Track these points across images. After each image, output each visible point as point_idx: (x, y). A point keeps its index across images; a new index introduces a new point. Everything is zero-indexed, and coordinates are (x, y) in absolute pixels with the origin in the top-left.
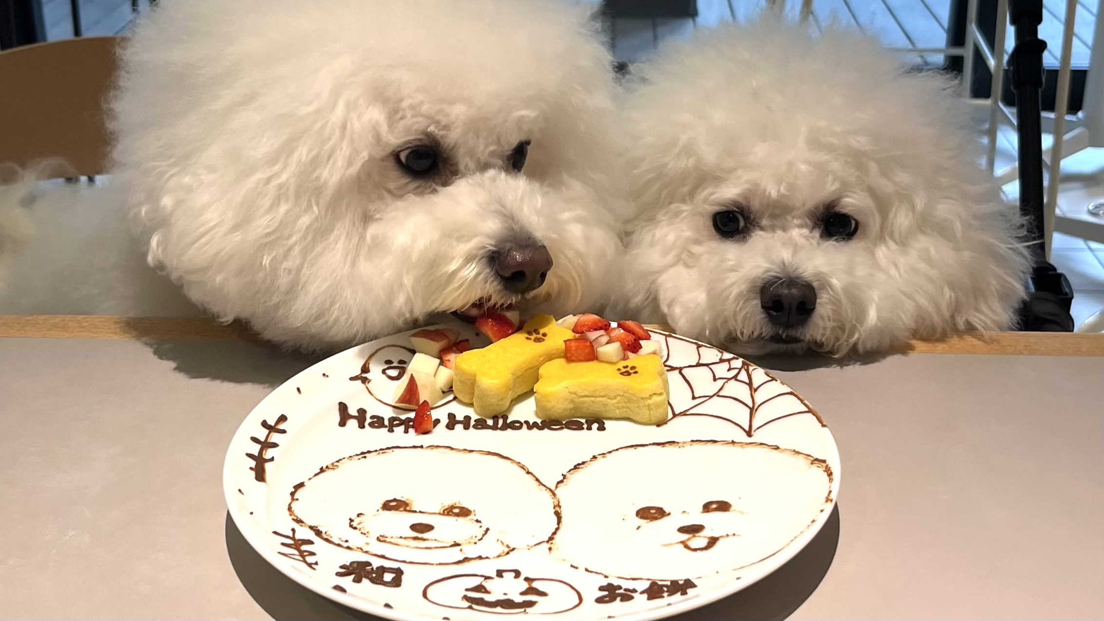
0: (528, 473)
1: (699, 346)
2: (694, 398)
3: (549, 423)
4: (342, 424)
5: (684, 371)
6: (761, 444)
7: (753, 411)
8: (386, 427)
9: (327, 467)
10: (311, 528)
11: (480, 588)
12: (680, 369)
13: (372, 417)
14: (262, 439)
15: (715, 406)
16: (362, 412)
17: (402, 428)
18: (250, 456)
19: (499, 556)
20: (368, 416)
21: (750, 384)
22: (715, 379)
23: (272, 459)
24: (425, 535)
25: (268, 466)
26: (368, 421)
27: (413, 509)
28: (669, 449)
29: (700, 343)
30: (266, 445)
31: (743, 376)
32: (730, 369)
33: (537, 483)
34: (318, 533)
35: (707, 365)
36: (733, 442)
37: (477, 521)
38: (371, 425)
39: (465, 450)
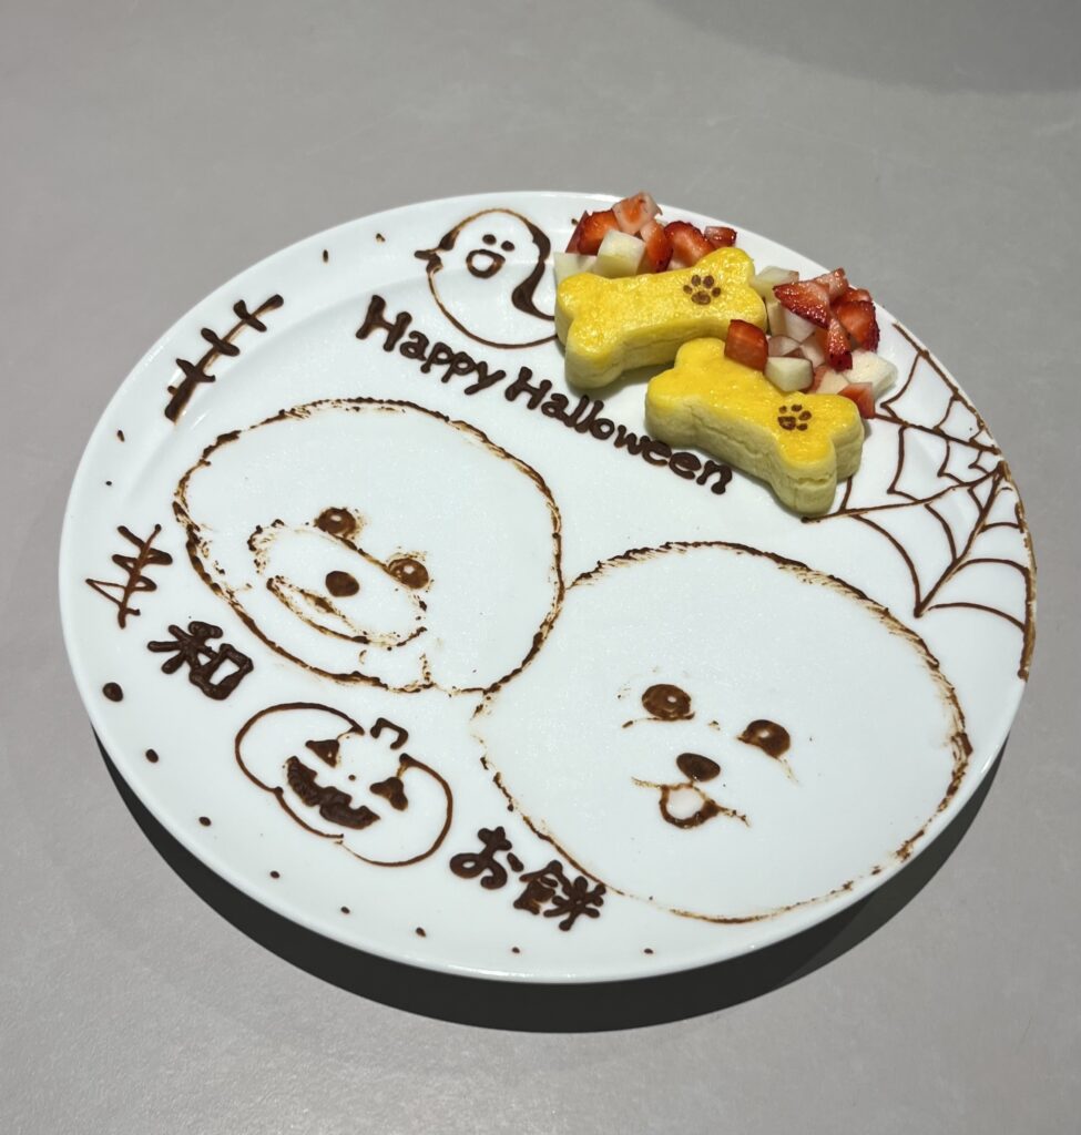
0: (556, 536)
1: (956, 397)
2: (891, 490)
3: (653, 446)
4: (363, 333)
5: (910, 434)
6: (921, 642)
7: (956, 565)
8: (423, 358)
9: (293, 411)
10: (191, 528)
11: (327, 750)
12: (904, 426)
13: (414, 334)
14: (221, 334)
15: (911, 525)
16: (405, 318)
17: (443, 369)
18: (183, 364)
19: (402, 690)
20: (410, 329)
21: (984, 511)
22: (941, 473)
23: (212, 379)
24: (338, 602)
25: (201, 389)
26: (405, 338)
27: (356, 542)
28: (789, 576)
29: (962, 392)
30: (222, 346)
31: (983, 491)
32: (974, 466)
33: (552, 562)
34: (193, 542)
35: (948, 438)
36: (886, 613)
37: (423, 606)
38: (405, 350)
39: (502, 450)
